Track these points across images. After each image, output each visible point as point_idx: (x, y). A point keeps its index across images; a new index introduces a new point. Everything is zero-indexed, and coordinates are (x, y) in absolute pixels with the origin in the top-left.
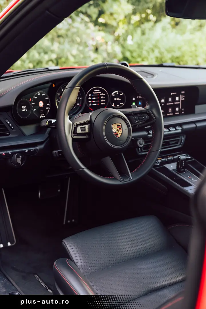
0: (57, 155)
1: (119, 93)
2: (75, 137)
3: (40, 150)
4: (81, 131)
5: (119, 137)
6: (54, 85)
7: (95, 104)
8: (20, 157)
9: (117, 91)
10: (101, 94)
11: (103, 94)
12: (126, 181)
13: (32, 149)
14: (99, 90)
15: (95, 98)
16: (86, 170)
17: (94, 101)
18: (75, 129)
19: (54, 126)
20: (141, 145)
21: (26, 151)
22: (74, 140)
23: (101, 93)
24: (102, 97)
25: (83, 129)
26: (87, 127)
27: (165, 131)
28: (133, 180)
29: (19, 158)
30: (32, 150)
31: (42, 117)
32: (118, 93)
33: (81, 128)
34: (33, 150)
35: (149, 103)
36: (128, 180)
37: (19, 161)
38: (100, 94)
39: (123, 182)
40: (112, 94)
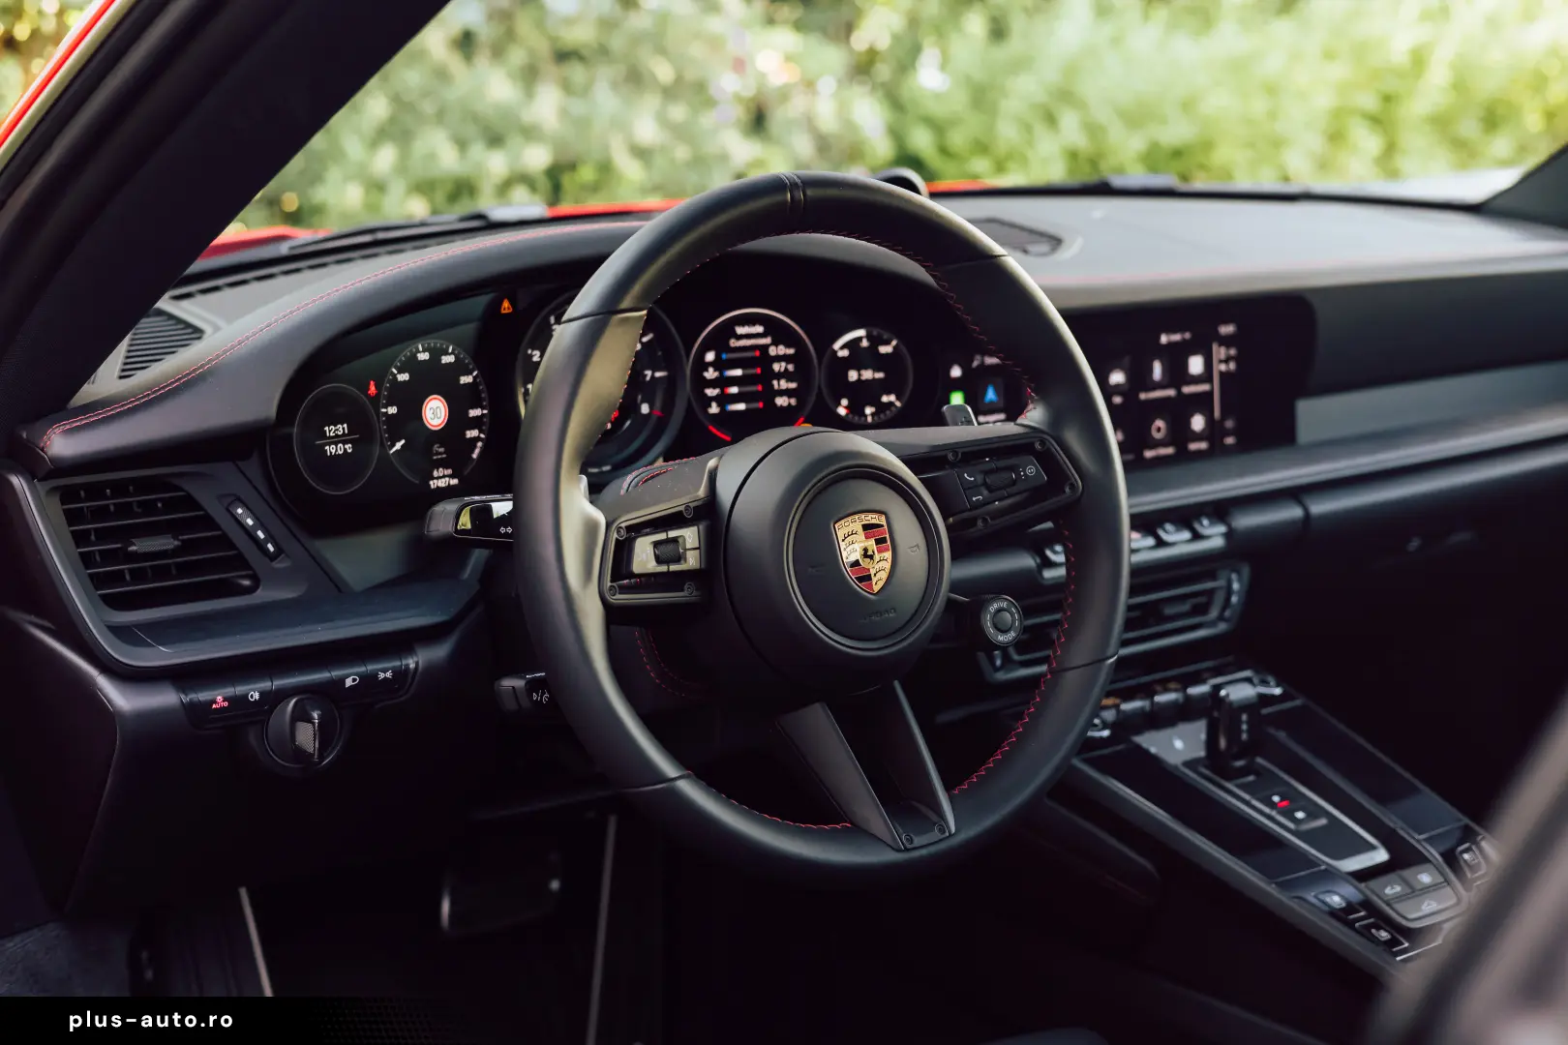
0: (525, 703)
1: (876, 341)
2: (620, 598)
3: (431, 671)
4: (659, 560)
5: (876, 588)
6: (506, 304)
7: (741, 406)
8: (315, 715)
9: (861, 333)
10: (773, 351)
11: (782, 350)
12: (925, 844)
13: (384, 670)
14: (759, 329)
15: (738, 372)
16: (691, 790)
17: (734, 390)
19: (506, 535)
20: (1004, 632)
21: (349, 682)
22: (613, 615)
23: (775, 343)
24: (777, 367)
25: (668, 552)
26: (690, 536)
27: (1138, 548)
28: (963, 836)
29: (310, 720)
30: (382, 676)
31: (442, 483)
32: (865, 343)
33: (656, 544)
34: (389, 675)
35: (1044, 395)
36: (936, 835)
37: (306, 736)
38: (766, 347)
39: (907, 850)
40: (837, 346)
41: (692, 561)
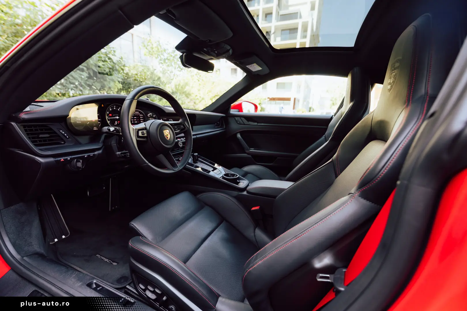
1: (153, 115)
2: (138, 139)
3: (99, 154)
4: (142, 134)
5: (169, 139)
6: (102, 105)
7: (136, 122)
8: (81, 161)
9: (151, 114)
10: (140, 115)
11: (141, 115)
12: (177, 170)
13: (91, 154)
14: (138, 112)
15: (136, 118)
16: (149, 164)
17: (135, 120)
18: (138, 133)
20: (181, 145)
21: (86, 156)
22: (137, 141)
23: (140, 114)
24: (141, 117)
25: (143, 134)
26: (145, 131)
27: (193, 137)
28: (180, 169)
29: (80, 162)
30: (91, 155)
31: (95, 129)
32: (152, 115)
33: (142, 132)
34: (92, 155)
36: (177, 169)
37: (79, 164)
38: (139, 115)
39: (175, 171)
40: (148, 115)
41: (146, 135)
